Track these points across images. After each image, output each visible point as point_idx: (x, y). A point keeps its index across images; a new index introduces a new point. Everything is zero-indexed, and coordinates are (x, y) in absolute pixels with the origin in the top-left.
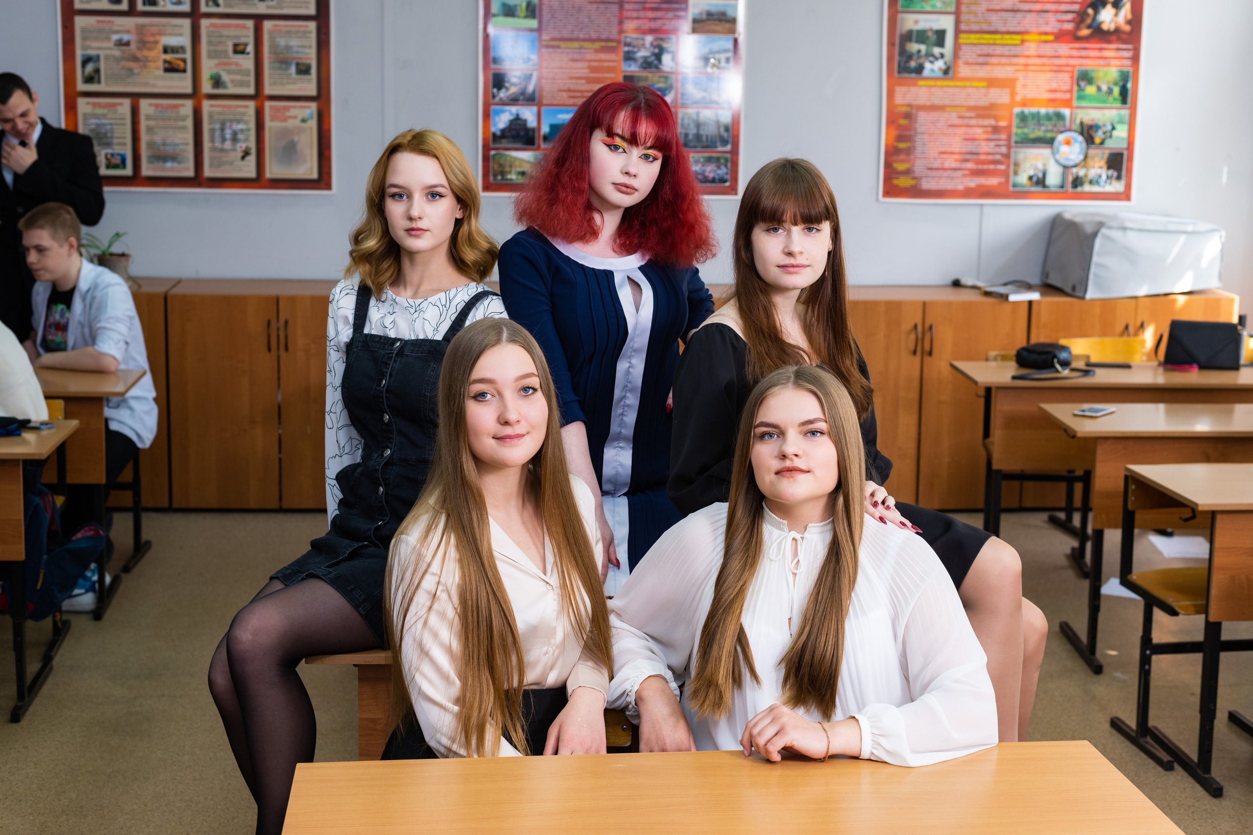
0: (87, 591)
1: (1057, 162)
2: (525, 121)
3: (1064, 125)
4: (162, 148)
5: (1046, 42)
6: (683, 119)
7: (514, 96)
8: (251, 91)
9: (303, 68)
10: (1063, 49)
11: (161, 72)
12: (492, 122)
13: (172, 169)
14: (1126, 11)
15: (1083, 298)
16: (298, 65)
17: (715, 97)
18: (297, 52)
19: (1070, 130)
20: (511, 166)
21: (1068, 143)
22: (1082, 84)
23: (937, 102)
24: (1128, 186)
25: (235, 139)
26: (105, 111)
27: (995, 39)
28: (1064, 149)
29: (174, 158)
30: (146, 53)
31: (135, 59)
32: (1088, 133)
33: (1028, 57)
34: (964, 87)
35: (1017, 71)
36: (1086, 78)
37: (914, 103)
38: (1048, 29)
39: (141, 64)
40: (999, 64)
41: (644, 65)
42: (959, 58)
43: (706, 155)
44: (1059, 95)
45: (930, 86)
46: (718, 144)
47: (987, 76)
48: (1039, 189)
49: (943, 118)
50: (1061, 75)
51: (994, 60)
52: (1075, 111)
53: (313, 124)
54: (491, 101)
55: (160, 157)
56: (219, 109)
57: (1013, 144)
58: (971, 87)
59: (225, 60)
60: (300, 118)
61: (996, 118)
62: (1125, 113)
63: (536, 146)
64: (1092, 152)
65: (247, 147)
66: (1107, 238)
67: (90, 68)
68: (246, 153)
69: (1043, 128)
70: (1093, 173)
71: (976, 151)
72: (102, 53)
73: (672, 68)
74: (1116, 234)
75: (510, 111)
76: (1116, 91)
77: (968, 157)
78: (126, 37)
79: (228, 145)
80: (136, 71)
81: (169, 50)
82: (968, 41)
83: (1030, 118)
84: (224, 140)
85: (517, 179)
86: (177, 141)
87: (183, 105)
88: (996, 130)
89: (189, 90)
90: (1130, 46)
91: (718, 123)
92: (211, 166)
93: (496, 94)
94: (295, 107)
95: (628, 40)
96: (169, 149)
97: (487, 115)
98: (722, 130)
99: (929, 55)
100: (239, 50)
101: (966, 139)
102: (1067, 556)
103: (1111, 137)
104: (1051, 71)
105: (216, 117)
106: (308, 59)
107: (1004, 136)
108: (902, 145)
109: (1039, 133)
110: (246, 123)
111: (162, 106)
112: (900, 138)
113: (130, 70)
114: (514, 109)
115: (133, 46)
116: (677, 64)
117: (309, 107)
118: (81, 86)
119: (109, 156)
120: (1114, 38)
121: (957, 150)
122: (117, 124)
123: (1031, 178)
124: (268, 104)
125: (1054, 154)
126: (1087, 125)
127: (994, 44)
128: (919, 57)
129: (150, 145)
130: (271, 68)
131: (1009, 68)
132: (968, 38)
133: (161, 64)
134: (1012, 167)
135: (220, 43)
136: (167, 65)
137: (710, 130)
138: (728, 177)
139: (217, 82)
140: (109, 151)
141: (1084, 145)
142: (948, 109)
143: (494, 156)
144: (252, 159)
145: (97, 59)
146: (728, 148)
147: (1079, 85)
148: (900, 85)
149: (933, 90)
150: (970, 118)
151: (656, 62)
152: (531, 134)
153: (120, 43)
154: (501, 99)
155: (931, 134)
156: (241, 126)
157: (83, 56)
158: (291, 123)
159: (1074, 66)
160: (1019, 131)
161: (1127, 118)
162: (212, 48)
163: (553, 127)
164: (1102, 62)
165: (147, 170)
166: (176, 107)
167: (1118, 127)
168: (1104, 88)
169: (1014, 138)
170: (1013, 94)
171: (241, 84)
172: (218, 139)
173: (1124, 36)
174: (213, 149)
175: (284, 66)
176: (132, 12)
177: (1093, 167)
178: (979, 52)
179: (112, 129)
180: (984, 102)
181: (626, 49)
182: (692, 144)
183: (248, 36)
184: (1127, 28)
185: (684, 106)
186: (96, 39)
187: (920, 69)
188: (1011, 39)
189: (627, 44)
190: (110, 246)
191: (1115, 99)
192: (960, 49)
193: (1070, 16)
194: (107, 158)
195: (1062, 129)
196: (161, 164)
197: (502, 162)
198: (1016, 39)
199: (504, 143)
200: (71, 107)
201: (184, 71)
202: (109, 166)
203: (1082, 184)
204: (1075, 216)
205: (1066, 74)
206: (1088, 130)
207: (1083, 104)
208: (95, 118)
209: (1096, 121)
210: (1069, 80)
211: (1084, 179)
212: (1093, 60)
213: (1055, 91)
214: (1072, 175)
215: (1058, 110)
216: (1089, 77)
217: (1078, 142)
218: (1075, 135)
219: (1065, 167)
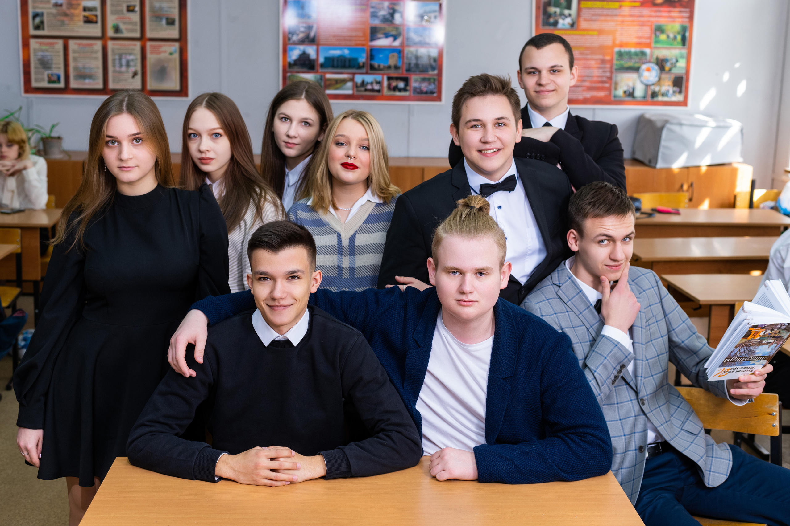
1: (642, 82)
2: (309, 55)
3: (646, 59)
4: (82, 70)
5: (635, 7)
6: (407, 54)
7: (302, 39)
9: (170, 21)
10: (646, 11)
11: (81, 23)
12: (288, 55)
13: (89, 84)
15: (654, 167)
16: (167, 19)
17: (427, 40)
18: (167, 11)
19: (650, 62)
21: (648, 70)
22: (658, 33)
24: (686, 97)
25: (128, 65)
26: (47, 47)
27: (603, 5)
28: (646, 74)
29: (90, 77)
30: (72, 11)
31: (65, 15)
32: (661, 64)
33: (624, 16)
34: (583, 35)
35: (617, 25)
36: (660, 29)
39: (70, 18)
40: (605, 21)
41: (383, 20)
42: (580, 16)
43: (422, 76)
44: (643, 40)
46: (430, 69)
47: (598, 28)
48: (630, 99)
50: (644, 28)
51: (602, 18)
52: (653, 50)
53: (177, 56)
54: (288, 42)
55: (82, 76)
56: (118, 47)
57: (614, 70)
58: (588, 35)
59: (122, 16)
60: (168, 52)
61: (603, 54)
62: (684, 51)
63: (315, 70)
64: (664, 76)
65: (135, 70)
66: (670, 130)
67: (38, 20)
68: (135, 74)
69: (633, 61)
70: (664, 89)
71: (591, 75)
72: (45, 11)
73: (400, 22)
74: (676, 128)
75: (299, 49)
76: (679, 38)
77: (586, 78)
78: (60, 1)
79: (124, 69)
80: (67, 22)
81: (87, 10)
82: (586, 6)
83: (625, 54)
84: (121, 65)
86: (92, 66)
87: (96, 44)
88: (603, 62)
89: (99, 34)
90: (687, 10)
91: (429, 57)
92: (113, 82)
93: (291, 37)
94: (165, 45)
95: (373, 5)
96: (87, 71)
97: (285, 51)
98: (432, 61)
99: (562, 14)
100: (130, 9)
101: (584, 68)
103: (675, 66)
104: (638, 25)
105: (116, 51)
106: (172, 15)
107: (608, 66)
109: (630, 64)
110: (135, 55)
111: (82, 44)
113: (63, 22)
114: (302, 47)
115: (64, 7)
116: (404, 19)
117: (174, 46)
118: (32, 32)
119: (50, 75)
120: (678, 4)
122: (54, 56)
123: (625, 92)
124: (149, 44)
125: (639, 77)
126: (661, 59)
127: (603, 8)
128: (555, 16)
129: (76, 68)
130: (150, 21)
131: (611, 23)
132: (586, 4)
133: (81, 18)
134: (613, 86)
135: (119, 5)
136: (86, 19)
137: (424, 61)
138: (435, 90)
139: (117, 29)
140: (50, 72)
141: (659, 71)
143: (290, 77)
144: (139, 78)
145: (42, 15)
146: (436, 72)
147: (655, 34)
150: (587, 54)
151: (391, 18)
152: (312, 63)
153: (57, 5)
154: (294, 41)
156: (131, 57)
157: (33, 13)
158: (163, 56)
159: (652, 22)
160: (618, 62)
161: (685, 55)
162: (113, 8)
163: (326, 58)
164: (670, 20)
165: (73, 84)
166: (91, 45)
167: (680, 60)
169: (615, 67)
170: (614, 39)
171: (132, 31)
172: (117, 65)
173: (684, 4)
174: (115, 71)
175: (158, 20)
177: (664, 85)
178: (593, 13)
179: (51, 58)
180: (596, 44)
181: (372, 10)
182: (413, 70)
185: (408, 46)
186: (41, 2)
187: (556, 23)
188: (614, 5)
189: (373, 7)
190: (49, 134)
191: (678, 43)
192: (581, 11)
194: (48, 77)
195: (645, 61)
196: (82, 80)
198: (616, 5)
199: (296, 69)
200: (26, 45)
201: (96, 22)
202: (50, 81)
203: (657, 96)
204: (652, 116)
205: (648, 27)
206: (661, 62)
207: (658, 46)
208: (41, 52)
209: (666, 56)
210: (650, 31)
211: (658, 93)
212: (665, 18)
213: (641, 37)
214: (651, 90)
215: (642, 49)
216: (662, 29)
217: (655, 69)
218: (653, 65)
219: (646, 85)
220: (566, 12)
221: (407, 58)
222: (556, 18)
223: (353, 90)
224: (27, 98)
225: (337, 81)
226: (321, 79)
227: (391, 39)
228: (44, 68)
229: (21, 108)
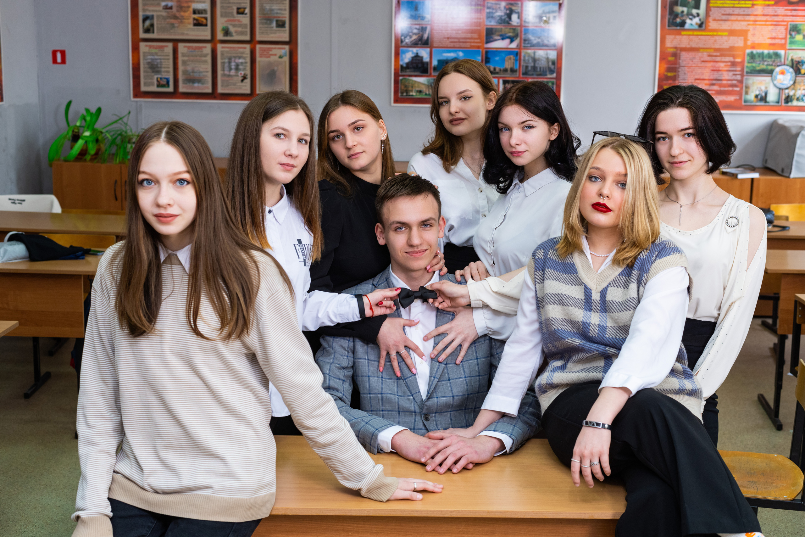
1: (775, 85)
2: (422, 57)
3: (780, 61)
4: (191, 74)
5: (769, 5)
6: (524, 57)
7: (414, 41)
8: (248, 38)
9: (281, 23)
10: (781, 10)
11: (191, 26)
12: (400, 58)
13: (198, 88)
15: (789, 177)
16: (277, 21)
17: (546, 42)
18: (277, 13)
19: (784, 65)
20: (412, 87)
21: (782, 73)
22: (793, 34)
23: (694, 45)
25: (237, 69)
26: (157, 51)
27: (734, 4)
28: (780, 77)
29: (199, 81)
30: (182, 14)
32: (796, 66)
33: (756, 15)
34: (712, 36)
35: (749, 25)
36: (795, 29)
37: (678, 46)
39: (179, 20)
40: (737, 20)
41: (500, 21)
42: (709, 16)
44: (777, 41)
45: (689, 35)
46: (548, 73)
47: (729, 28)
48: (762, 103)
49: (698, 56)
50: (779, 28)
51: (733, 18)
52: (787, 51)
53: (286, 59)
54: (400, 45)
55: (191, 80)
56: (227, 50)
57: (745, 74)
58: (717, 35)
59: (232, 18)
60: (278, 55)
61: (734, 56)
63: (429, 74)
64: (799, 79)
65: (244, 74)
67: (148, 23)
68: (244, 78)
69: (766, 63)
70: (799, 93)
71: (720, 78)
72: (155, 14)
73: (518, 23)
75: (412, 51)
77: (714, 82)
78: (170, 4)
79: (233, 72)
80: (176, 25)
81: (197, 12)
82: (715, 5)
83: (757, 56)
84: (230, 69)
85: (416, 95)
86: (201, 70)
87: (205, 47)
88: (733, 64)
89: (209, 38)
91: (548, 59)
92: (222, 86)
93: (403, 40)
94: (275, 48)
95: (489, 5)
96: (196, 75)
97: (397, 54)
98: (550, 63)
99: (689, 14)
100: (240, 11)
101: (713, 70)
102: (770, 349)
104: (772, 25)
105: (225, 55)
106: (283, 17)
107: (739, 69)
108: (670, 74)
109: (763, 66)
110: (245, 58)
111: (192, 47)
112: (669, 70)
113: (172, 24)
114: (415, 50)
115: (174, 10)
116: (521, 20)
117: (284, 48)
118: (142, 35)
119: (159, 79)
121: (707, 78)
122: (164, 59)
123: (756, 96)
124: (258, 46)
125: (772, 80)
126: (796, 61)
127: (733, 7)
128: (683, 16)
129: (185, 72)
130: (260, 23)
131: (743, 23)
132: (716, 3)
133: (191, 21)
134: (744, 88)
135: (229, 7)
136: (195, 22)
137: (542, 64)
139: (226, 32)
140: (159, 76)
141: (794, 74)
142: (701, 50)
143: (401, 80)
144: (248, 81)
145: (152, 17)
146: (554, 75)
147: (791, 34)
148: (669, 34)
149: (691, 37)
150: (716, 56)
151: (508, 19)
152: (425, 66)
153: (166, 8)
154: (406, 43)
155: (689, 67)
156: (241, 61)
157: (143, 15)
158: (273, 59)
159: (788, 22)
160: (749, 65)
162: (223, 11)
163: (439, 61)
165: (182, 88)
166: (201, 48)
169: (746, 70)
170: (746, 40)
171: (242, 33)
172: (227, 69)
174: (224, 75)
175: (268, 22)
177: (800, 89)
178: (723, 12)
179: (161, 62)
180: (726, 45)
181: (488, 11)
182: (530, 73)
183: (246, 3)
185: (526, 48)
186: (152, 5)
187: (683, 24)
188: (746, 4)
189: (488, 8)
192: (710, 10)
194: (158, 81)
195: (779, 64)
196: (191, 84)
197: (406, 84)
198: (748, 4)
199: (408, 72)
200: (136, 48)
201: (206, 25)
202: (159, 86)
203: (791, 101)
204: (786, 122)
205: (782, 27)
206: (796, 65)
207: (794, 47)
208: (150, 55)
209: (802, 58)
210: (784, 31)
211: (793, 97)
212: (801, 18)
213: (774, 38)
214: (785, 94)
215: (776, 51)
216: (798, 29)
217: (789, 72)
218: (788, 68)
219: (780, 89)
220: (694, 11)
221: (524, 60)
222: (684, 18)
224: (137, 102)
227: (507, 41)
228: (153, 72)
229: (129, 113)
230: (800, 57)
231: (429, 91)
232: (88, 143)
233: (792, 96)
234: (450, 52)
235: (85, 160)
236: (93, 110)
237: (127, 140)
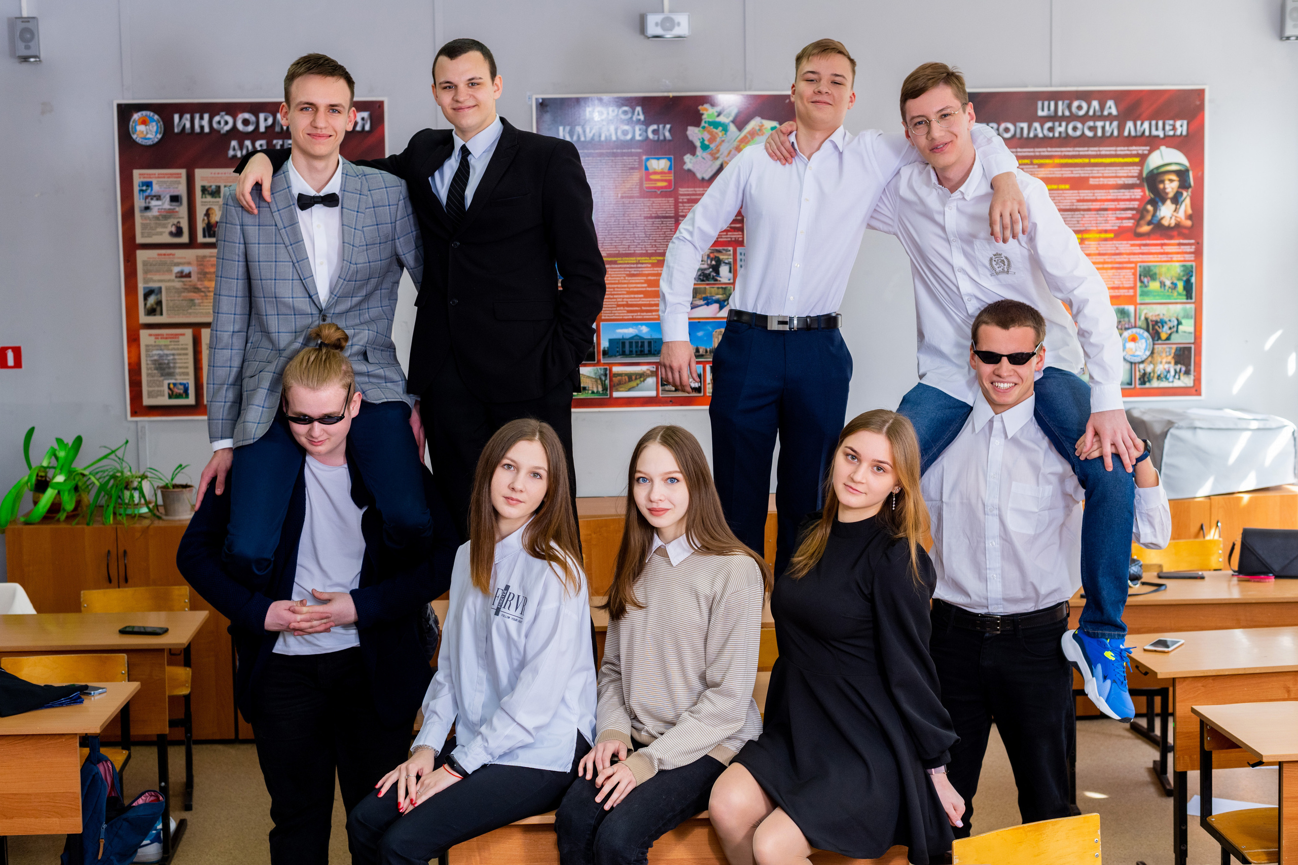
0: (152, 842)
3: (1129, 321)
5: (1106, 240)
10: (1124, 246)
14: (1186, 206)
19: (1135, 327)
22: (1145, 280)
24: (1198, 381)
26: (167, 342)
30: (206, 283)
31: (196, 290)
32: (1153, 328)
36: (1148, 274)
38: (1108, 227)
39: (202, 294)
44: (1122, 292)
50: (1123, 272)
52: (1138, 307)
62: (1191, 307)
63: (595, 361)
64: (1158, 347)
66: (1177, 438)
67: (152, 300)
70: (1160, 368)
72: (163, 285)
73: (729, 279)
74: (1186, 434)
76: (1180, 285)
78: (187, 269)
80: (197, 301)
90: (1192, 241)
102: (1149, 770)
103: (1177, 331)
104: (1112, 268)
113: (192, 301)
115: (194, 277)
118: (144, 319)
119: (172, 386)
120: (1175, 233)
122: (180, 354)
126: (1152, 321)
140: (172, 381)
145: (160, 290)
147: (1141, 282)
151: (713, 274)
153: (182, 275)
157: (144, 288)
159: (1136, 263)
161: (1193, 313)
163: (611, 341)
164: (1164, 258)
167: (1184, 321)
168: (1168, 283)
173: (1186, 231)
176: (192, 244)
177: (1161, 363)
179: (174, 359)
184: (1189, 223)
186: (158, 271)
190: (172, 479)
191: (1179, 294)
193: (1129, 214)
194: (169, 388)
195: (1127, 326)
200: (133, 340)
202: (170, 397)
203: (1149, 381)
204: (1144, 413)
205: (1128, 271)
206: (1153, 326)
207: (1147, 300)
208: (157, 350)
209: (1161, 316)
210: (1132, 276)
211: (1152, 375)
212: (1156, 256)
213: (1118, 288)
214: (1139, 371)
215: (1122, 307)
216: (1151, 273)
217: (1144, 338)
218: (1141, 331)
219: (1131, 363)
223: (657, 390)
224: (137, 422)
225: (631, 377)
226: (606, 375)
227: (716, 306)
228: (162, 375)
229: (127, 442)
230: (1159, 315)
231: (597, 387)
232: (61, 493)
233: (1150, 374)
234: (627, 327)
235: (58, 520)
236: (70, 440)
237: (124, 485)
